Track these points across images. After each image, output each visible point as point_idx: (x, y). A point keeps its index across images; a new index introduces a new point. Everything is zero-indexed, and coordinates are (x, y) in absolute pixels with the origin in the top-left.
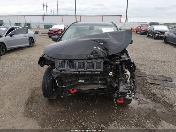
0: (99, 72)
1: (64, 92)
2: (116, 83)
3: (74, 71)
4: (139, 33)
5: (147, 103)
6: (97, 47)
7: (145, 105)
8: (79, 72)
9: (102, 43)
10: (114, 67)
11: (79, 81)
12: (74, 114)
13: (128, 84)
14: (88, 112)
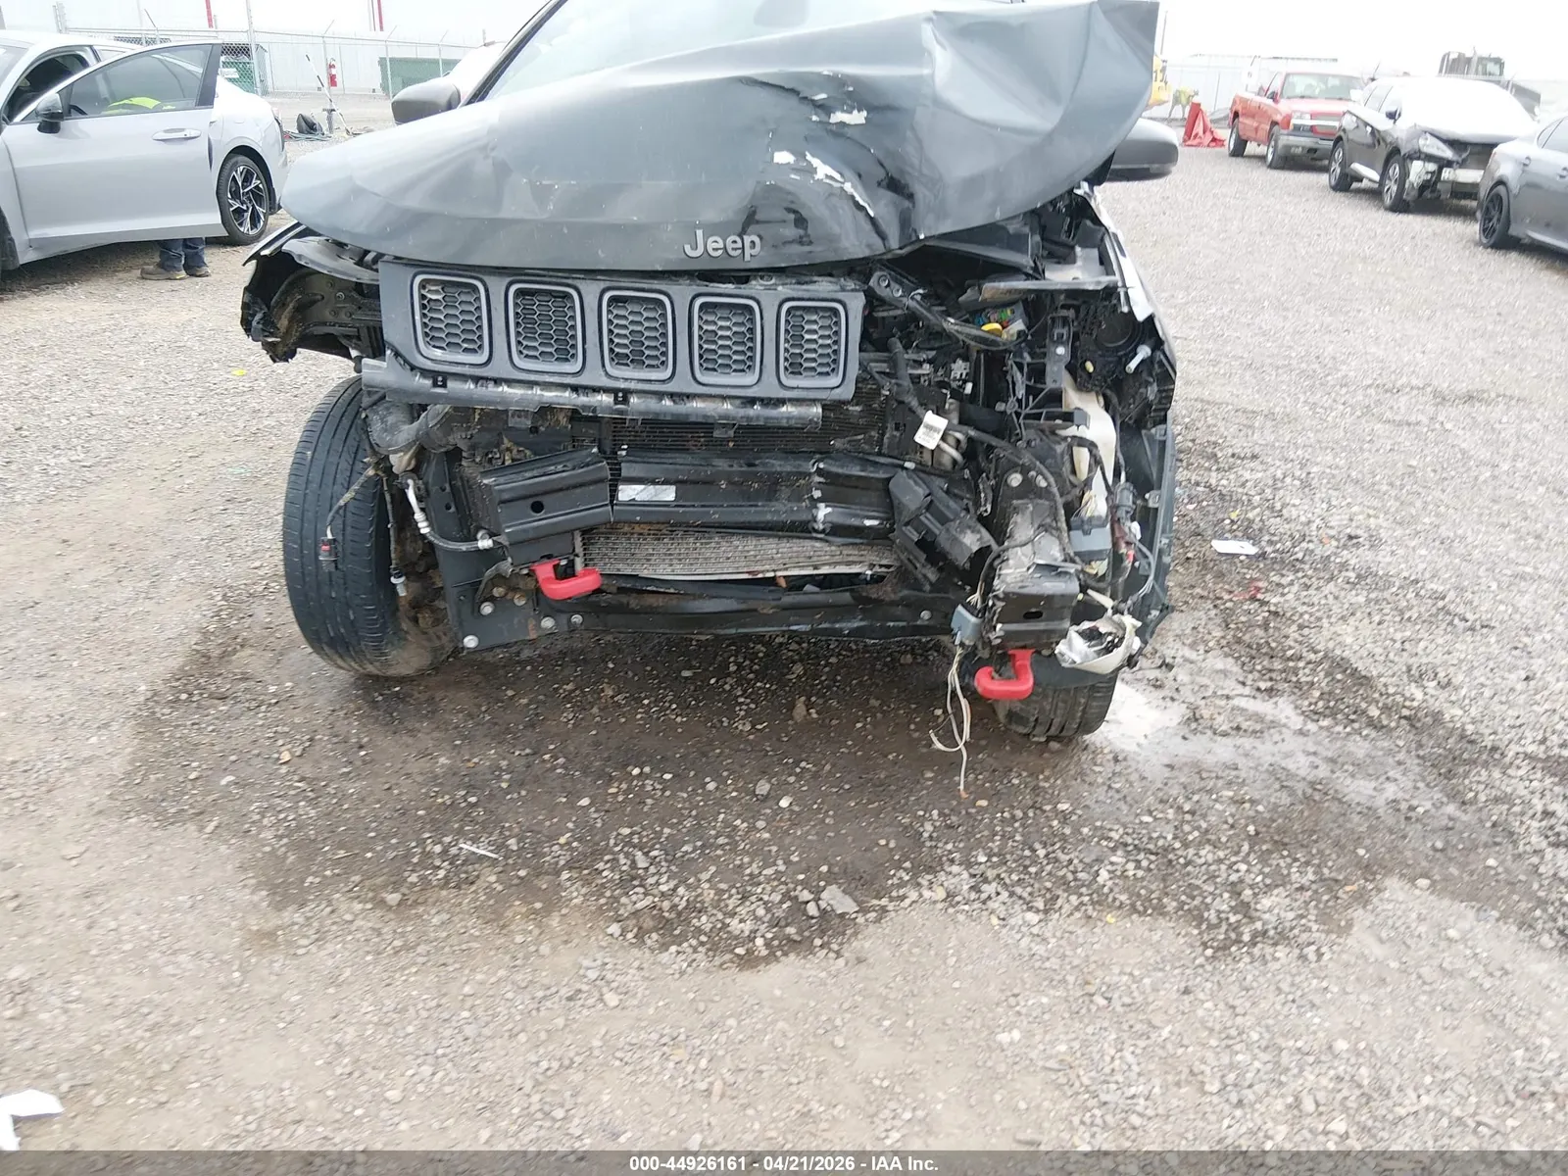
0: (817, 410)
1: (492, 599)
2: (981, 519)
3: (575, 389)
4: (1262, 158)
5: (1263, 727)
6: (800, 155)
7: (1247, 742)
8: (622, 395)
9: (857, 118)
10: (973, 377)
11: (627, 493)
12: (585, 802)
13: (1087, 527)
14: (711, 786)
